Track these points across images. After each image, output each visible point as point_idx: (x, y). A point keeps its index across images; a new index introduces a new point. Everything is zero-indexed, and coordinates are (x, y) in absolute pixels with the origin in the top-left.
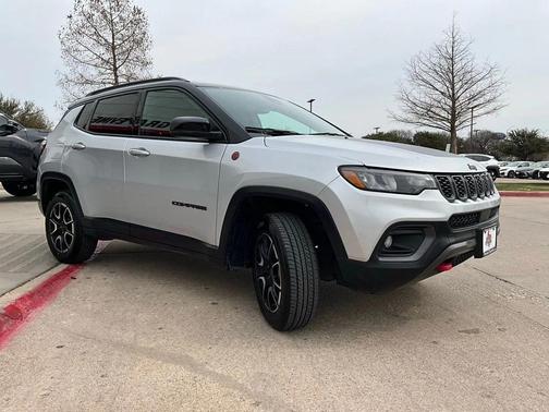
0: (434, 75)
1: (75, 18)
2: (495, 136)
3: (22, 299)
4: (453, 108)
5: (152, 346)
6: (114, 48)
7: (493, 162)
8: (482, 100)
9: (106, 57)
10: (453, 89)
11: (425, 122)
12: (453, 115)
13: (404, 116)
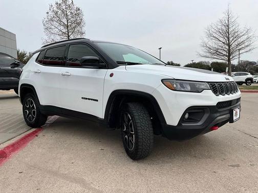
0: (219, 34)
1: (50, 13)
2: (251, 63)
3: (8, 147)
4: (229, 50)
5: (66, 173)
6: (68, 27)
7: (250, 76)
8: (243, 46)
9: (64, 31)
10: (229, 41)
11: (215, 57)
12: (229, 53)
13: (205, 54)
